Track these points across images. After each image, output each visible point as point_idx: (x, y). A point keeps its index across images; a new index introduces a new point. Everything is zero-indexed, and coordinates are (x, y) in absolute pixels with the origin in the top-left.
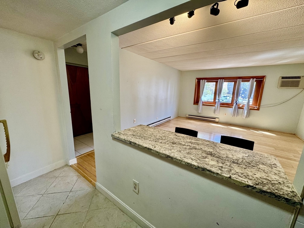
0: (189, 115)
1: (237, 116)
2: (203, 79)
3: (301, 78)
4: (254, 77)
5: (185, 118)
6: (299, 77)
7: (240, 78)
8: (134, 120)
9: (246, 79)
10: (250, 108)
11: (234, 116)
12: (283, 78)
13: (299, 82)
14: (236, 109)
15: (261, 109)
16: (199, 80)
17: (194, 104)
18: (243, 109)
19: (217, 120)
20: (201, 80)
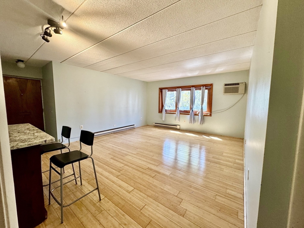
0: (155, 123)
1: (193, 123)
2: (164, 88)
3: (240, 84)
4: (204, 85)
5: (152, 126)
6: (238, 84)
7: (193, 86)
8: (81, 126)
9: (198, 87)
10: (204, 114)
11: (191, 122)
12: (226, 85)
13: (238, 88)
14: (192, 115)
15: (212, 115)
16: (161, 90)
17: (159, 113)
18: (198, 115)
19: (178, 127)
20: (163, 90)
